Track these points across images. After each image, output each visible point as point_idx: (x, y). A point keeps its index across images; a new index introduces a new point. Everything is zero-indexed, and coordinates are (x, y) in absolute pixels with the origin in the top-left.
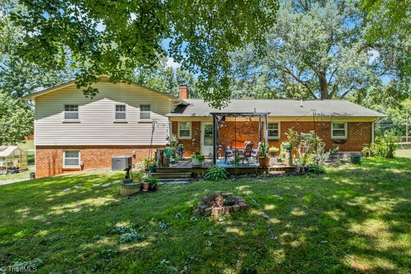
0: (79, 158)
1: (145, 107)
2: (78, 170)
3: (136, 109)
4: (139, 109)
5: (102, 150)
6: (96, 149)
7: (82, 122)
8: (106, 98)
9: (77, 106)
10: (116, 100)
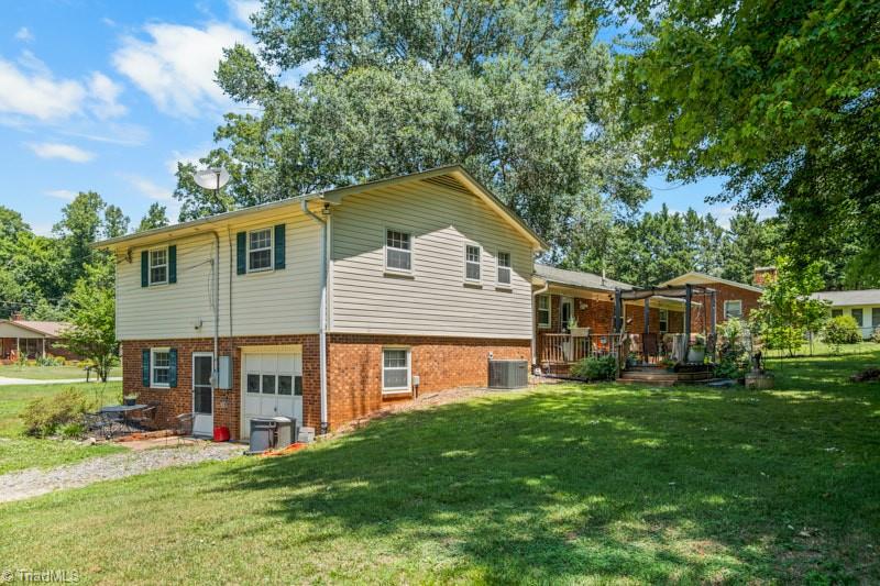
0: (409, 368)
1: (504, 258)
2: (408, 397)
3: (492, 260)
4: (496, 260)
5: (446, 348)
6: (436, 346)
7: (416, 279)
8: (454, 226)
9: (406, 237)
10: (467, 235)
